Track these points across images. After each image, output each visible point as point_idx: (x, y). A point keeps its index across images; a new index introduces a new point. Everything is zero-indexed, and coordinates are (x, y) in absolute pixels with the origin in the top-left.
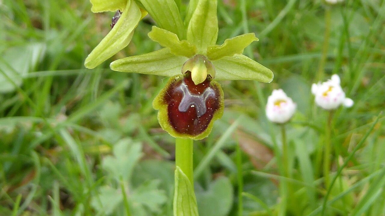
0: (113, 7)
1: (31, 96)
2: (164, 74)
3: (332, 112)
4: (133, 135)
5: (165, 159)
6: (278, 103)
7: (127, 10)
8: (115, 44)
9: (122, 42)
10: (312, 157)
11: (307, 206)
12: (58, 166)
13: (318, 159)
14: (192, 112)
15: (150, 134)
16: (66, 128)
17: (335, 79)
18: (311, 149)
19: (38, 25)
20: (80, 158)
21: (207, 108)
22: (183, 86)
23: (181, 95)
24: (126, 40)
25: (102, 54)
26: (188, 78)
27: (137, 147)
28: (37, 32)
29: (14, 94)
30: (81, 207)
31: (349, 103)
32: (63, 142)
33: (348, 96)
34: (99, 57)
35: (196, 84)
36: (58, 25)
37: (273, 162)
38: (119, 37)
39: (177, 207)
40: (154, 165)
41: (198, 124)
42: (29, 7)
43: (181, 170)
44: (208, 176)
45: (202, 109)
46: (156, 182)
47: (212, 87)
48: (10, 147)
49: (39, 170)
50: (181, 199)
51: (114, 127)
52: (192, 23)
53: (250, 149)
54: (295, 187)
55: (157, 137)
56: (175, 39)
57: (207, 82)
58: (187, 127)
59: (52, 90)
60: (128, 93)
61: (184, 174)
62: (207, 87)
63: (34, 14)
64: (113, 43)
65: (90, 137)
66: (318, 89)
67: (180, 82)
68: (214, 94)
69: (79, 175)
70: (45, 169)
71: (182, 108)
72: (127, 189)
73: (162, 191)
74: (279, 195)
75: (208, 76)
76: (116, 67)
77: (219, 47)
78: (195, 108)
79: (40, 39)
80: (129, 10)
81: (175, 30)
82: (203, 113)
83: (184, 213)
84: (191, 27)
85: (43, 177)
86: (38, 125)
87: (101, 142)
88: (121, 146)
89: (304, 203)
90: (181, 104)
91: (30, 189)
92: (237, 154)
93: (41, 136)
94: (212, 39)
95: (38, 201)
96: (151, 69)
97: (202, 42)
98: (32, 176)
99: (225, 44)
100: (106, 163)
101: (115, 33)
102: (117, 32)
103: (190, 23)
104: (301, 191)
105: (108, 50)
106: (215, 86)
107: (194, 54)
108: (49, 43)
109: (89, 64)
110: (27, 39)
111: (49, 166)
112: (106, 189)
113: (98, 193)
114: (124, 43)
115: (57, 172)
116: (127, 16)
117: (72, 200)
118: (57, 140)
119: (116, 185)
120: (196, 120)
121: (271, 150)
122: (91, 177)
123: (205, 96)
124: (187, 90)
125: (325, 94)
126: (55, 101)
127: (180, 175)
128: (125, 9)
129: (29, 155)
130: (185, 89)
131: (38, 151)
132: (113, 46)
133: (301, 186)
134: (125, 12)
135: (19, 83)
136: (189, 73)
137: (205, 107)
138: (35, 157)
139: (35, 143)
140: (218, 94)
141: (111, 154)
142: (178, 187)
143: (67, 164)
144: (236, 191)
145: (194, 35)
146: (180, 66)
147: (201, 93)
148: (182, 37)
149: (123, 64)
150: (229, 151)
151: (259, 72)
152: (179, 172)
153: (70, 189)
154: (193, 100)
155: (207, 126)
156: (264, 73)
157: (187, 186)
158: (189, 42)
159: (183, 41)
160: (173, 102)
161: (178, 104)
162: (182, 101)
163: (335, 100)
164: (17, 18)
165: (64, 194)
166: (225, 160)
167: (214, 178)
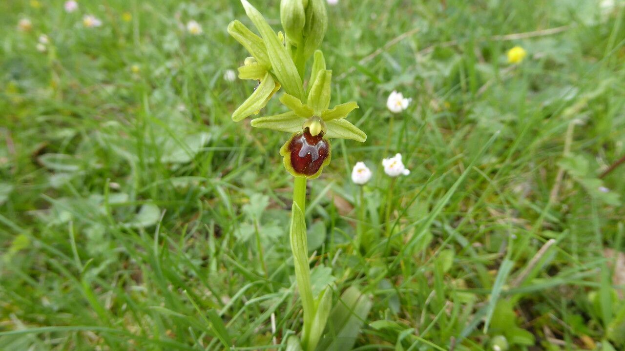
0: (255, 76)
1: (200, 164)
2: (288, 130)
3: (394, 178)
4: (264, 192)
5: (283, 208)
6: (360, 171)
7: (265, 79)
8: (255, 104)
9: (260, 104)
10: (378, 210)
11: (373, 242)
12: (215, 209)
13: (382, 212)
14: (308, 158)
15: (274, 192)
16: (221, 186)
17: (398, 157)
18: (377, 205)
19: (207, 123)
20: (228, 204)
21: (319, 155)
22: (303, 139)
23: (301, 145)
24: (263, 103)
25: (245, 111)
26: (307, 132)
27: (266, 199)
28: (206, 127)
29: (189, 163)
30: (227, 236)
31: (407, 172)
32: (218, 195)
33: (406, 167)
34: (243, 113)
35: (313, 135)
36: (219, 123)
37: (352, 212)
38: (258, 99)
39: (292, 231)
40: (276, 212)
41: (312, 166)
42: (202, 112)
43: (296, 204)
44: (310, 220)
45: (316, 156)
46: (277, 221)
47: (323, 141)
48: (184, 197)
49: (202, 213)
50: (295, 225)
51: (251, 187)
52: (312, 93)
53: (338, 203)
54: (367, 228)
55: (278, 194)
56: (299, 103)
57: (320, 136)
58: (304, 169)
59: (213, 162)
60: (262, 167)
61: (298, 207)
62: (320, 140)
63: (204, 117)
64: (253, 103)
65: (236, 192)
66: (386, 163)
67: (300, 136)
68: (325, 145)
69: (228, 217)
70: (206, 212)
71: (301, 154)
72: (258, 224)
73: (281, 227)
74: (355, 234)
75: (322, 131)
76: (255, 124)
77: (330, 111)
78: (310, 155)
79: (207, 131)
80: (266, 80)
81: (299, 97)
82: (316, 159)
83: (297, 236)
84: (311, 95)
85: (204, 217)
86: (203, 183)
87: (244, 196)
88: (255, 197)
89: (371, 239)
90: (300, 151)
91: (195, 224)
92: (330, 207)
93: (204, 190)
94: (325, 106)
95: (200, 232)
96: (281, 127)
97: (318, 108)
98: (197, 216)
99: (335, 109)
100: (245, 208)
101: (255, 96)
102: (257, 96)
103: (311, 91)
104: (371, 231)
105: (249, 109)
106: (326, 140)
107: (312, 115)
108: (213, 133)
109: (235, 118)
110: (200, 130)
111: (209, 210)
112: (244, 225)
113: (239, 227)
114: (262, 105)
115: (214, 213)
116: (265, 84)
117: (222, 232)
118: (215, 194)
119: (251, 222)
120: (311, 164)
121: (352, 206)
122: (235, 217)
123: (318, 147)
124: (306, 141)
125: (392, 166)
126: (215, 169)
127: (296, 208)
128: (263, 79)
129: (196, 202)
130: (304, 141)
131: (202, 200)
132: (253, 106)
133: (371, 228)
134: (263, 81)
135: (193, 156)
136: (308, 129)
137: (318, 154)
138: (200, 204)
139: (200, 195)
140: (327, 146)
141: (249, 203)
142: (294, 216)
143: (221, 209)
144: (329, 230)
145: (312, 101)
146: (301, 125)
147: (316, 144)
148: (304, 102)
149: (260, 122)
150: (324, 205)
151: (357, 133)
152: (295, 206)
153: (222, 225)
154: (309, 148)
155: (318, 169)
156: (360, 135)
157: (300, 216)
158: (309, 105)
159: (304, 105)
160: (295, 150)
161: (299, 151)
162: (302, 149)
163: (398, 170)
164: (194, 118)
165: (217, 228)
166: (322, 211)
167: (314, 222)
